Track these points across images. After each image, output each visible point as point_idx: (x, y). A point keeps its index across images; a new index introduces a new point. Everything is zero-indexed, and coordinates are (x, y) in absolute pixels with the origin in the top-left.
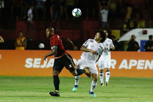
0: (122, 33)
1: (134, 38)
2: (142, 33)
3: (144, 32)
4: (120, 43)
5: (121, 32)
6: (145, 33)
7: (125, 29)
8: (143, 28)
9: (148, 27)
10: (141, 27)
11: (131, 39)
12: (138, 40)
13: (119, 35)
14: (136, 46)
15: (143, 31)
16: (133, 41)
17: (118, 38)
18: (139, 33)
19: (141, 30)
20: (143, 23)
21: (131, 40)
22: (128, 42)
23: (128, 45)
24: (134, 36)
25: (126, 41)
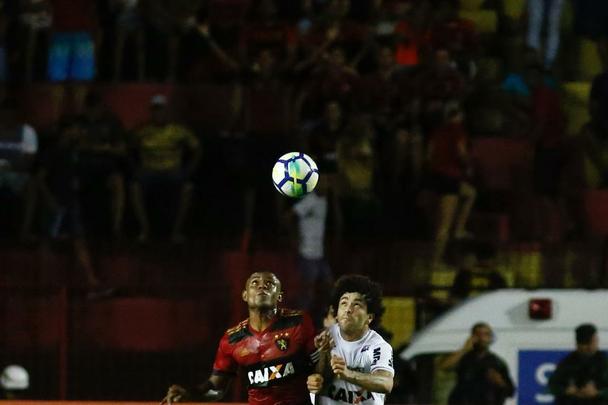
0: (424, 316)
1: (485, 339)
2: (525, 311)
3: (536, 307)
4: (414, 366)
5: (418, 309)
6: (541, 312)
7: (441, 295)
8: (529, 288)
9: (553, 282)
10: (521, 284)
11: (468, 342)
12: (506, 349)
13: (409, 326)
14: (498, 378)
15: (533, 302)
16: (482, 356)
17: (405, 338)
18: (511, 314)
19: (520, 298)
20: (532, 265)
21: (471, 346)
22: (453, 361)
23: (453, 375)
24: (484, 330)
25: (447, 355)
